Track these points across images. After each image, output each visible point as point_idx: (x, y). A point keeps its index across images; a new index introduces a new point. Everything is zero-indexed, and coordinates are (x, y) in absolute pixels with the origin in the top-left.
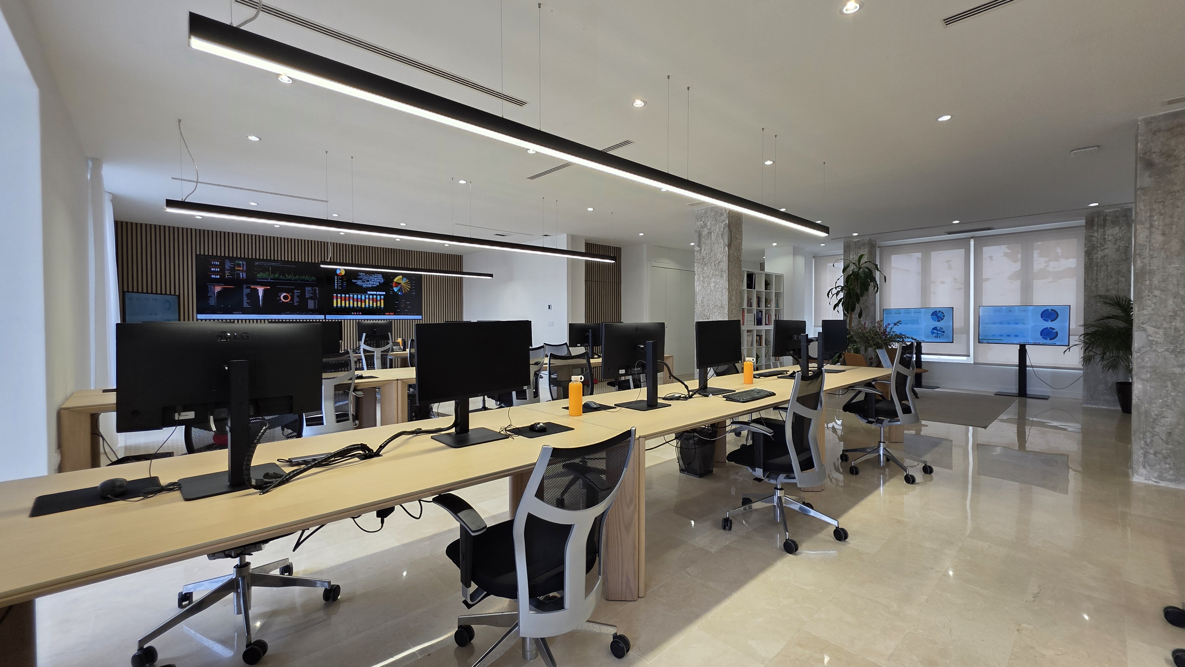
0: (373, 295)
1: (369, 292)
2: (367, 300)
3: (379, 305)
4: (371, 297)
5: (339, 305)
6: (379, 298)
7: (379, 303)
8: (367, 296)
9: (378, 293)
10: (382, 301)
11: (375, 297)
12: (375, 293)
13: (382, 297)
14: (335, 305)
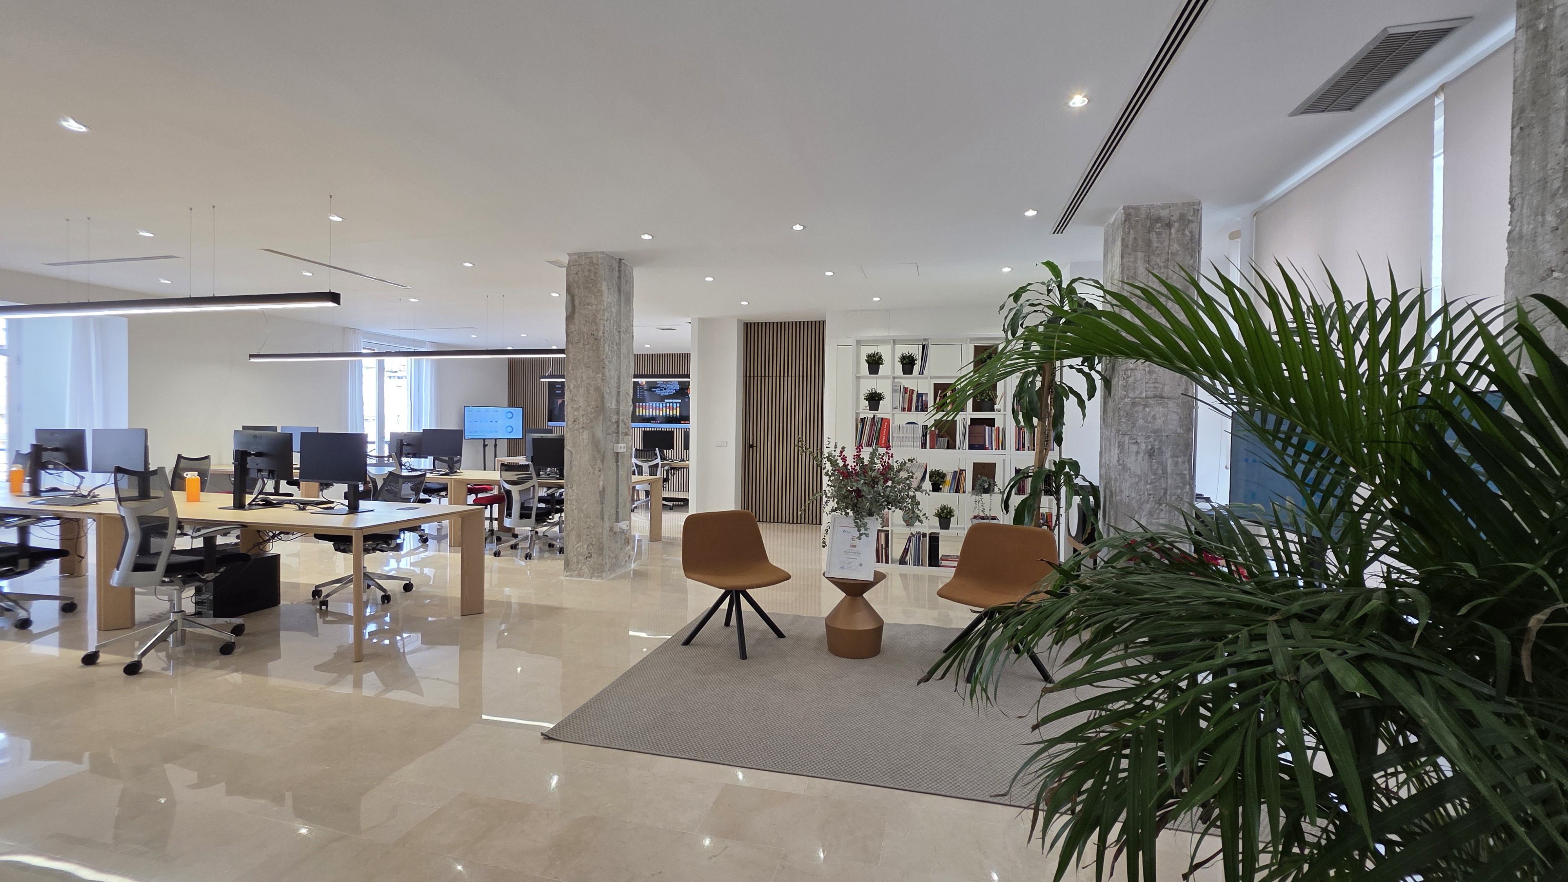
0: (670, 403)
1: (666, 401)
2: (664, 408)
3: (675, 413)
4: (668, 404)
5: (641, 414)
6: (675, 407)
7: (675, 411)
8: (664, 405)
9: (675, 401)
10: (678, 409)
11: (671, 404)
12: (671, 401)
13: (678, 405)
14: (637, 414)
